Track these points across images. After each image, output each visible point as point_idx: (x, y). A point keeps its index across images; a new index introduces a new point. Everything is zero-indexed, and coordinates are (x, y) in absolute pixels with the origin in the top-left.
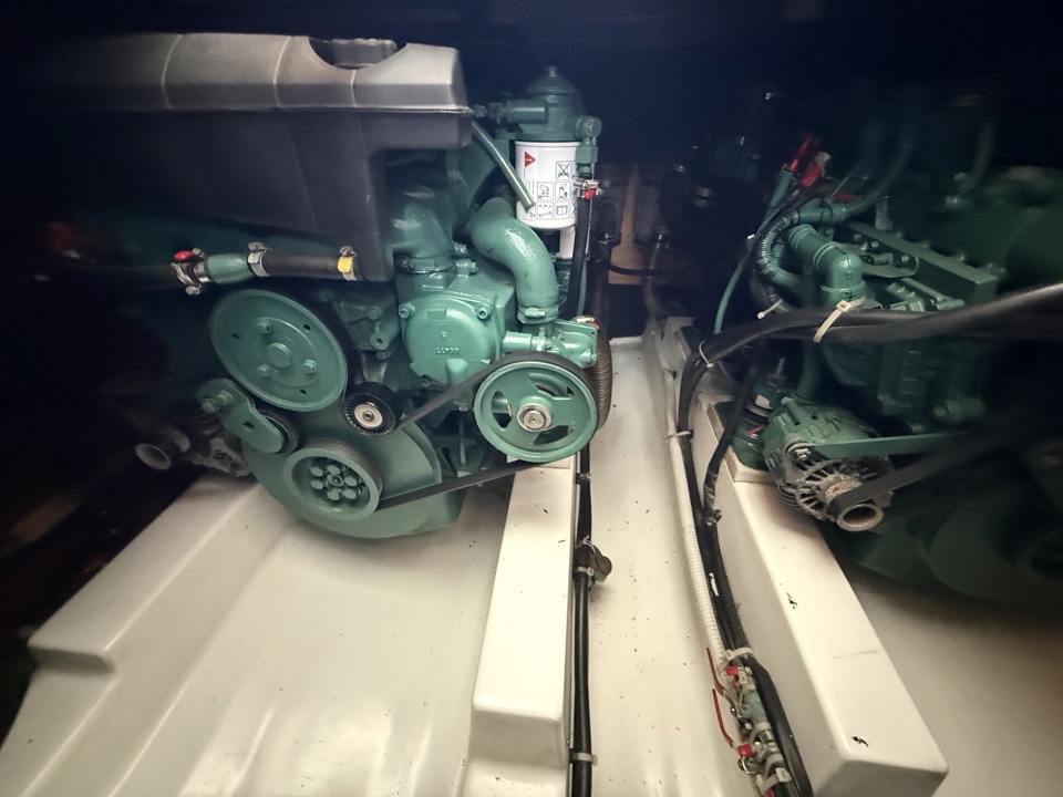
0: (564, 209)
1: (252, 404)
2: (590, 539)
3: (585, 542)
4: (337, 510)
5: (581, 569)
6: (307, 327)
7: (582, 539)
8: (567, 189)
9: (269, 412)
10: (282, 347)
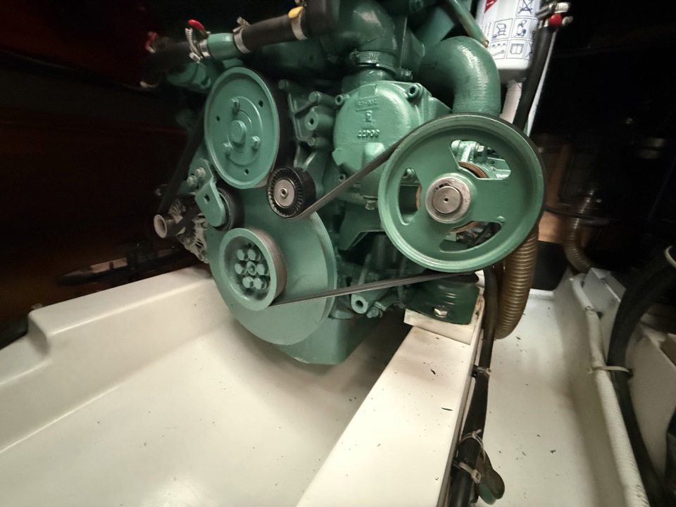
0: (520, 48)
1: (214, 181)
2: (481, 435)
3: (474, 436)
4: (246, 298)
5: (463, 466)
6: (261, 104)
7: (471, 431)
8: (526, 27)
9: (223, 191)
10: (242, 124)
